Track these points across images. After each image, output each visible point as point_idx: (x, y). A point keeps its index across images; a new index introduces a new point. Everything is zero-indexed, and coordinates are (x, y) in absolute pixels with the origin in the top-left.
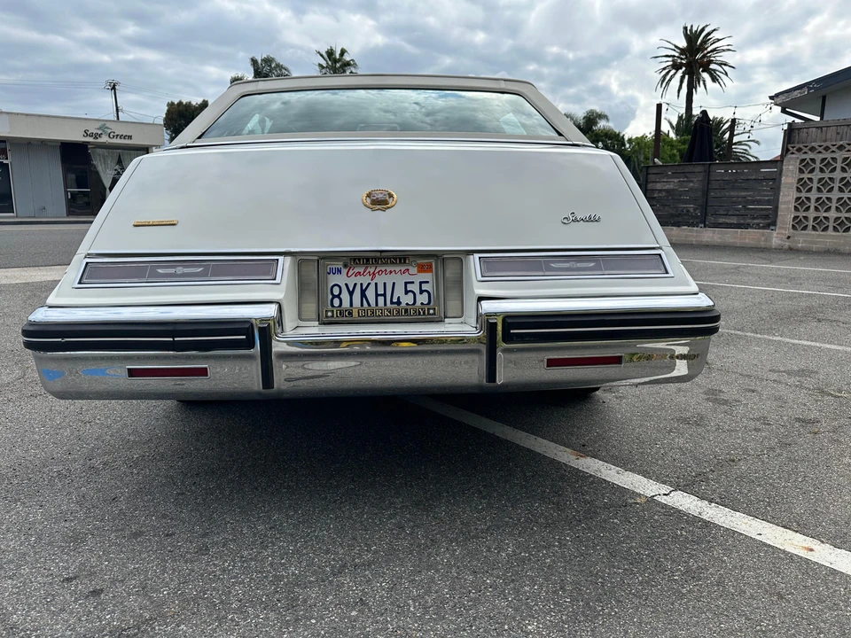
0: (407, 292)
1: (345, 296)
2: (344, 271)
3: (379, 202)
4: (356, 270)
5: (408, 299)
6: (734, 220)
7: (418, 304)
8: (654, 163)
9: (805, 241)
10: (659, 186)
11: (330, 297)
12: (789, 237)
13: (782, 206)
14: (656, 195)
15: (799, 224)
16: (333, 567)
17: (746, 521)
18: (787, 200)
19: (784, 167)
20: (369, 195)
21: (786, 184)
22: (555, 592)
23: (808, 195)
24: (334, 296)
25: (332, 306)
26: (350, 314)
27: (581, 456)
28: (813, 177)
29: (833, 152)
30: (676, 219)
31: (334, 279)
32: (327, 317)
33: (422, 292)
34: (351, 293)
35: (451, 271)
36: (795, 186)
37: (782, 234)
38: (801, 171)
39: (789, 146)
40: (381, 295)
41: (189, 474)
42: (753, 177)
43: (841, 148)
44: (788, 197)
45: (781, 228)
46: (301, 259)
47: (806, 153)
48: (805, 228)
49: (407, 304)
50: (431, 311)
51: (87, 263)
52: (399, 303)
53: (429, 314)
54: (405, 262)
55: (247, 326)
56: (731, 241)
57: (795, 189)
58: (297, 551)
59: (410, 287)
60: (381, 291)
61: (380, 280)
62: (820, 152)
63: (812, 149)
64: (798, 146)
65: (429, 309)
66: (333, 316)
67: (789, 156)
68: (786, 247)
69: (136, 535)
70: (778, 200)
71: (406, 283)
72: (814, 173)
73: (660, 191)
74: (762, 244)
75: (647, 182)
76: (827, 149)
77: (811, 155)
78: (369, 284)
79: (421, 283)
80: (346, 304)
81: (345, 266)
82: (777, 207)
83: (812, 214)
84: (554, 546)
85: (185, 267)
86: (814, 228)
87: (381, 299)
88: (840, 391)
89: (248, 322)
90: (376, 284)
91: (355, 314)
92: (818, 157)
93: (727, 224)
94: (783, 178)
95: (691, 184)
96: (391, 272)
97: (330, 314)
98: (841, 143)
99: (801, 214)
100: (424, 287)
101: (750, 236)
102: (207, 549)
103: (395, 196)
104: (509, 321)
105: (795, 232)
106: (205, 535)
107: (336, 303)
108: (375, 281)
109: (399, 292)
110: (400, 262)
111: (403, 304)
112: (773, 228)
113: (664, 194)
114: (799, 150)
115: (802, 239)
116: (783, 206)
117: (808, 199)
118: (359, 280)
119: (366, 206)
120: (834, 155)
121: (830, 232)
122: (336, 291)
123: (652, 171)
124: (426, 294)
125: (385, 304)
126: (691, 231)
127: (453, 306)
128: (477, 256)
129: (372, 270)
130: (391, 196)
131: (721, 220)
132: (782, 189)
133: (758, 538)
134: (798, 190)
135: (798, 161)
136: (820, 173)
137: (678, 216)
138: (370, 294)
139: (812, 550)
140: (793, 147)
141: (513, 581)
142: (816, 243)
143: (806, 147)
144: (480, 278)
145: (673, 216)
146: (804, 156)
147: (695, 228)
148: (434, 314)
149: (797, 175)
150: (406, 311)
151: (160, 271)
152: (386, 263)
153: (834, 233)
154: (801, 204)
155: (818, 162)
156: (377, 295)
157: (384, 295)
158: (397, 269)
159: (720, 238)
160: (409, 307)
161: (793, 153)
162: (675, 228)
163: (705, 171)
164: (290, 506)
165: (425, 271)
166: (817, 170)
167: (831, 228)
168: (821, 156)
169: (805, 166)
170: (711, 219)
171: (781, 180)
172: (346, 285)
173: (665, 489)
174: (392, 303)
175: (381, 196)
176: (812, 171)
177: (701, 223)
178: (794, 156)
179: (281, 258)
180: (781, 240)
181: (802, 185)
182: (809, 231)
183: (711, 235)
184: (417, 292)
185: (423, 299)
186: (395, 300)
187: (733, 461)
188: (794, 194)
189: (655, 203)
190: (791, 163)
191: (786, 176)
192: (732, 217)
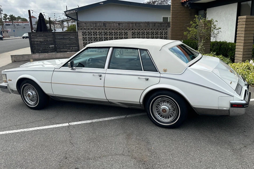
10: (36, 40)
14: (36, 43)
18: (81, 43)
19: (78, 34)
21: (80, 39)
23: (86, 42)
28: (87, 37)
29: (90, 30)
36: (82, 39)
38: (83, 35)
39: (78, 28)
43: (92, 29)
56: (67, 56)
57: (82, 40)
62: (87, 30)
63: (85, 29)
64: (81, 28)
70: (79, 43)
72: (87, 36)
75: (31, 38)
76: (88, 29)
77: (85, 31)
92: (87, 31)
93: (64, 51)
94: (79, 37)
95: (49, 39)
98: (92, 28)
113: (39, 42)
114: (81, 29)
116: (80, 45)
123: (32, 34)
126: (53, 54)
131: (62, 50)
132: (79, 40)
134: (83, 40)
135: (82, 32)
136: (88, 36)
137: (46, 50)
140: (79, 28)
143: (83, 28)
145: (44, 49)
146: (83, 31)
154: (85, 44)
155: (87, 33)
159: (63, 56)
161: (80, 30)
162: (46, 54)
163: (53, 35)
166: (87, 35)
169: (84, 34)
170: (58, 50)
176: (86, 35)
177: (55, 51)
178: (80, 31)
183: (60, 55)
188: (82, 42)
189: (36, 46)
190: (80, 33)
191: (80, 36)
192: (65, 49)
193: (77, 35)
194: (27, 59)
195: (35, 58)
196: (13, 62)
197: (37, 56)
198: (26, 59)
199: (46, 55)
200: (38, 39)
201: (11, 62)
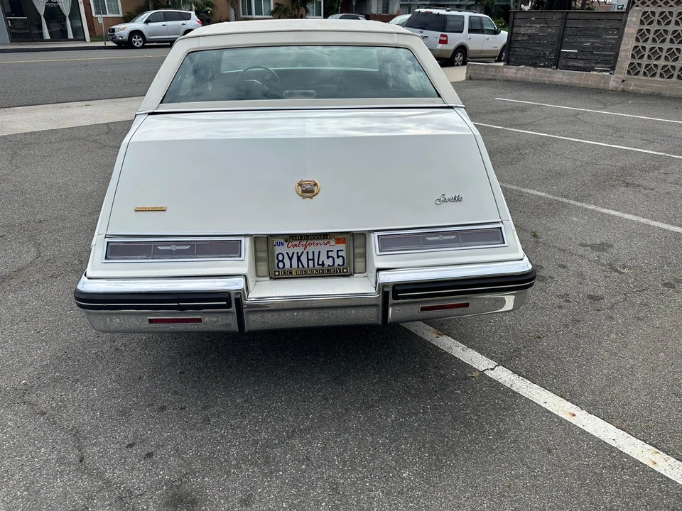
0: (328, 257)
1: (287, 261)
2: (286, 244)
3: (308, 191)
4: (294, 243)
5: (330, 262)
6: (581, 64)
7: (336, 265)
8: (521, 9)
9: (635, 85)
10: (523, 31)
11: (277, 261)
12: (623, 81)
13: (621, 54)
14: (519, 39)
15: (633, 69)
16: (288, 432)
17: (539, 391)
18: (627, 48)
19: (628, 19)
20: (300, 185)
21: (628, 34)
22: (419, 449)
23: (644, 45)
24: (279, 261)
25: (279, 267)
26: (291, 273)
27: (440, 335)
28: (651, 29)
29: (671, 6)
30: (534, 61)
31: (278, 250)
32: (275, 275)
33: (338, 257)
34: (291, 259)
35: (359, 241)
36: (635, 35)
37: (618, 78)
38: (642, 23)
40: (311, 260)
41: (184, 355)
42: (602, 26)
43: (678, 3)
44: (628, 45)
45: (619, 73)
46: (256, 239)
47: (648, 6)
48: (637, 74)
49: (329, 265)
50: (345, 270)
51: (108, 242)
52: (323, 265)
53: (343, 272)
54: (327, 238)
55: (227, 296)
56: (577, 82)
57: (635, 39)
58: (264, 420)
59: (330, 254)
60: (311, 257)
61: (310, 249)
62: (660, 6)
63: (654, 3)
65: (343, 269)
66: (279, 275)
67: (634, 8)
68: (620, 89)
69: (163, 409)
70: (619, 47)
71: (328, 251)
72: (652, 25)
73: (524, 35)
74: (601, 86)
75: (513, 26)
76: (666, 3)
77: (652, 8)
78: (303, 252)
79: (338, 251)
80: (287, 265)
81: (286, 241)
82: (618, 54)
83: (645, 61)
84: (420, 413)
85: (177, 245)
86: (645, 74)
87: (311, 262)
88: (624, 267)
89: (227, 292)
90: (307, 252)
91: (294, 273)
92: (658, 11)
93: (575, 66)
94: (626, 28)
95: (550, 30)
96: (317, 244)
97: (277, 273)
99: (636, 61)
100: (340, 254)
101: (593, 78)
102: (209, 420)
103: (318, 185)
104: (397, 288)
105: (629, 77)
106: (205, 408)
107: (281, 265)
108: (306, 250)
109: (323, 257)
110: (324, 238)
111: (326, 265)
112: (612, 72)
113: (526, 37)
114: (643, 3)
115: (635, 83)
116: (623, 54)
117: (644, 48)
118: (296, 250)
119: (298, 194)
120: (671, 9)
121: (657, 78)
122: (280, 258)
123: (518, 16)
124: (341, 258)
125: (314, 266)
126: (546, 72)
127: (359, 265)
128: (376, 234)
129: (304, 243)
130: (316, 184)
131: (571, 63)
132: (624, 38)
133: (544, 405)
134: (637, 40)
135: (641, 13)
136: (657, 25)
137: (535, 58)
138: (304, 259)
139: (574, 415)
141: (395, 441)
142: (644, 86)
143: (649, 1)
144: (378, 253)
145: (532, 58)
146: (646, 9)
147: (549, 70)
148: (347, 272)
149: (638, 27)
150: (328, 270)
151: (160, 248)
152: (314, 239)
153: (660, 79)
154: (637, 52)
155: (657, 15)
156: (308, 260)
157: (313, 260)
158: (322, 242)
159: (568, 79)
160: (330, 268)
161: (637, 6)
162: (532, 69)
163: (562, 19)
164: (255, 382)
165: (341, 243)
166: (655, 22)
167: (658, 74)
168: (660, 10)
169: (646, 18)
170: (562, 62)
171: (624, 30)
172: (287, 253)
173: (492, 364)
174: (318, 264)
175: (309, 186)
176: (651, 23)
177: (554, 65)
178: (638, 8)
179: (243, 239)
180: (617, 82)
181: (641, 35)
182: (641, 77)
183: (561, 76)
184: (335, 257)
185: (340, 261)
186: (320, 263)
187: (539, 337)
188: (633, 43)
189: (518, 46)
190: (635, 14)
191: (629, 27)
192: (580, 61)
193: (623, 21)
194: (491, 77)
195: (507, 77)
196: (467, 79)
197: (512, 72)
198: (491, 75)
199: (531, 73)
200: (527, 30)
201: (464, 78)
